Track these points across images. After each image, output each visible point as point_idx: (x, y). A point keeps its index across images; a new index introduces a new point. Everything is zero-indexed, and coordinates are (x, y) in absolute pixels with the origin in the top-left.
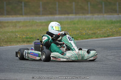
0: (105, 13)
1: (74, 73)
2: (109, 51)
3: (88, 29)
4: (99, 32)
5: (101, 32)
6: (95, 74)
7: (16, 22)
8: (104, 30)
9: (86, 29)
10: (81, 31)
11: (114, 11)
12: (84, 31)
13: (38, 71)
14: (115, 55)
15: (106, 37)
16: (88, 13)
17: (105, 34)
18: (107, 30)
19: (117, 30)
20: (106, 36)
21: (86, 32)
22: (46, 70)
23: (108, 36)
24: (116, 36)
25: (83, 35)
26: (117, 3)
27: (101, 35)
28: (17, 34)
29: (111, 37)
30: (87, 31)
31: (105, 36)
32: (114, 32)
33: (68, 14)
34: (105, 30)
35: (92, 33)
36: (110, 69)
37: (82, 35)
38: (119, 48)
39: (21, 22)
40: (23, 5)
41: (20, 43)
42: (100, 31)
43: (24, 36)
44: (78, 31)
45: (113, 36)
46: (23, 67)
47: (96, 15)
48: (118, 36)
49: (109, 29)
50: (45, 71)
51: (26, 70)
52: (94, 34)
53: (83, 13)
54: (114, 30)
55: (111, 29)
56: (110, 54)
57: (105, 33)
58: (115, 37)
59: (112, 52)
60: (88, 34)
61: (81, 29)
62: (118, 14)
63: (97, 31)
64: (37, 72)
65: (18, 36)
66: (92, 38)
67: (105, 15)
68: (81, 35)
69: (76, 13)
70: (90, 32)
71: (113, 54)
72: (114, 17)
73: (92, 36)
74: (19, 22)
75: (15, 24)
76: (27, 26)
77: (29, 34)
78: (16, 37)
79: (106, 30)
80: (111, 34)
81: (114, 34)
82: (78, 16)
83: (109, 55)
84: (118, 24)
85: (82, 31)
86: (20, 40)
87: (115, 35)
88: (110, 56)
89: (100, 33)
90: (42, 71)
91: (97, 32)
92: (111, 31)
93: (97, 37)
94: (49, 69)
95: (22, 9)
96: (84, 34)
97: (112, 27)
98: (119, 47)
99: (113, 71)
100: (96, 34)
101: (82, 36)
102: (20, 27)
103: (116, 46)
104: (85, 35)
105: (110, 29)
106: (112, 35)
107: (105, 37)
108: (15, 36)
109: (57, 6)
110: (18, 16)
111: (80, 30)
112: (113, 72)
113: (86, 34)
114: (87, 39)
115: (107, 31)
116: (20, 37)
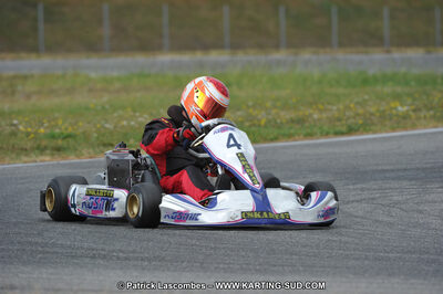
0: (341, 45)
1: (221, 266)
2: (351, 187)
3: (279, 104)
4: (316, 116)
5: (324, 115)
6: (301, 268)
7: (15, 77)
8: (335, 108)
9: (269, 104)
10: (251, 110)
11: (372, 39)
12: (263, 113)
13: (93, 257)
14: (373, 199)
15: (342, 134)
16: (277, 47)
17: (338, 123)
18: (347, 108)
19: (382, 109)
20: (344, 129)
21: (270, 117)
22: (121, 254)
23: (351, 131)
24: (380, 132)
25: (259, 126)
26: (386, 12)
27: (326, 128)
28: (15, 122)
29: (362, 134)
30: (274, 111)
31: (338, 129)
32: (372, 114)
33: (206, 48)
34: (338, 110)
35: (292, 121)
36: (354, 250)
37: (254, 125)
38: (388, 175)
39: (32, 76)
40: (41, 15)
41: (26, 155)
42: (321, 111)
43: (42, 130)
44: (239, 113)
45: (367, 131)
46: (37, 243)
47: (306, 55)
48: (387, 132)
49: (352, 106)
50: (118, 258)
51: (48, 252)
52: (300, 121)
53: (261, 47)
54: (373, 110)
55: (362, 104)
56: (358, 198)
57: (339, 120)
58: (375, 132)
59: (362, 190)
60: (279, 121)
61: (250, 103)
62: (388, 52)
63: (311, 111)
64: (87, 260)
65: (21, 128)
66: (290, 136)
67: (341, 55)
68: (250, 126)
69: (236, 47)
70: (286, 115)
71: (366, 195)
72: (375, 61)
73: (292, 131)
74: (25, 78)
75: (10, 86)
76: (52, 92)
77: (60, 122)
78: (13, 134)
79: (341, 107)
80: (361, 122)
81: (373, 124)
82: (241, 56)
83: (352, 199)
84: (388, 89)
85: (256, 112)
86: (29, 145)
87: (373, 128)
88: (355, 204)
89: (319, 120)
90: (104, 257)
91: (311, 115)
92: (361, 111)
93: (309, 135)
94: (134, 252)
95: (35, 29)
96: (263, 122)
97: (366, 97)
98: (387, 171)
99: (366, 258)
100: (307, 124)
101: (253, 129)
102: (28, 96)
103: (380, 168)
104: (265, 126)
105: (357, 103)
106: (366, 126)
107: (337, 134)
108: (8, 129)
109: (165, 19)
110: (23, 55)
111: (248, 107)
112: (366, 262)
113: (269, 121)
114: (275, 139)
115: (347, 113)
116: (28, 134)
